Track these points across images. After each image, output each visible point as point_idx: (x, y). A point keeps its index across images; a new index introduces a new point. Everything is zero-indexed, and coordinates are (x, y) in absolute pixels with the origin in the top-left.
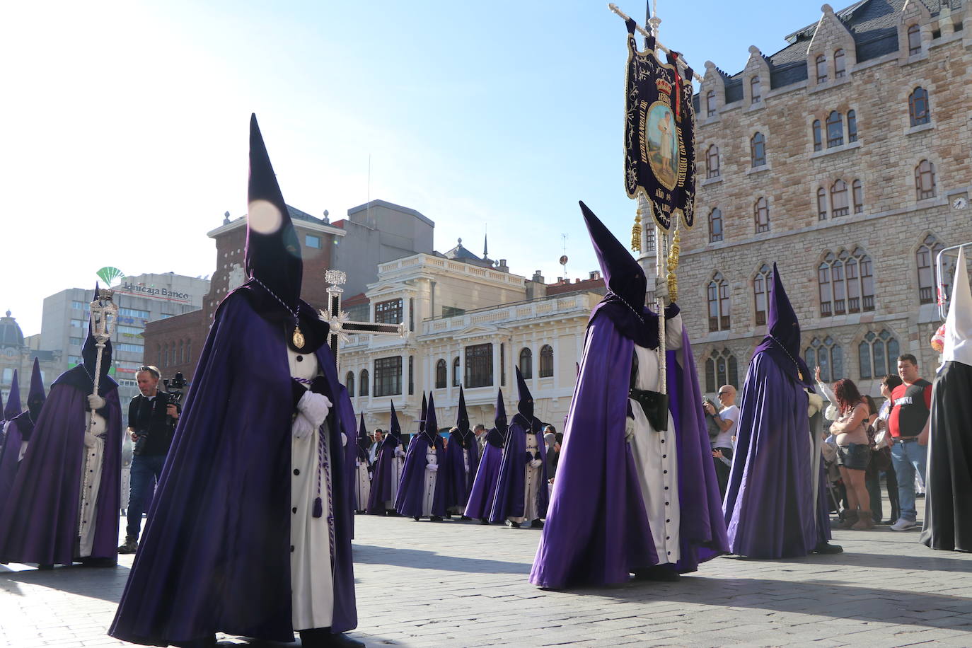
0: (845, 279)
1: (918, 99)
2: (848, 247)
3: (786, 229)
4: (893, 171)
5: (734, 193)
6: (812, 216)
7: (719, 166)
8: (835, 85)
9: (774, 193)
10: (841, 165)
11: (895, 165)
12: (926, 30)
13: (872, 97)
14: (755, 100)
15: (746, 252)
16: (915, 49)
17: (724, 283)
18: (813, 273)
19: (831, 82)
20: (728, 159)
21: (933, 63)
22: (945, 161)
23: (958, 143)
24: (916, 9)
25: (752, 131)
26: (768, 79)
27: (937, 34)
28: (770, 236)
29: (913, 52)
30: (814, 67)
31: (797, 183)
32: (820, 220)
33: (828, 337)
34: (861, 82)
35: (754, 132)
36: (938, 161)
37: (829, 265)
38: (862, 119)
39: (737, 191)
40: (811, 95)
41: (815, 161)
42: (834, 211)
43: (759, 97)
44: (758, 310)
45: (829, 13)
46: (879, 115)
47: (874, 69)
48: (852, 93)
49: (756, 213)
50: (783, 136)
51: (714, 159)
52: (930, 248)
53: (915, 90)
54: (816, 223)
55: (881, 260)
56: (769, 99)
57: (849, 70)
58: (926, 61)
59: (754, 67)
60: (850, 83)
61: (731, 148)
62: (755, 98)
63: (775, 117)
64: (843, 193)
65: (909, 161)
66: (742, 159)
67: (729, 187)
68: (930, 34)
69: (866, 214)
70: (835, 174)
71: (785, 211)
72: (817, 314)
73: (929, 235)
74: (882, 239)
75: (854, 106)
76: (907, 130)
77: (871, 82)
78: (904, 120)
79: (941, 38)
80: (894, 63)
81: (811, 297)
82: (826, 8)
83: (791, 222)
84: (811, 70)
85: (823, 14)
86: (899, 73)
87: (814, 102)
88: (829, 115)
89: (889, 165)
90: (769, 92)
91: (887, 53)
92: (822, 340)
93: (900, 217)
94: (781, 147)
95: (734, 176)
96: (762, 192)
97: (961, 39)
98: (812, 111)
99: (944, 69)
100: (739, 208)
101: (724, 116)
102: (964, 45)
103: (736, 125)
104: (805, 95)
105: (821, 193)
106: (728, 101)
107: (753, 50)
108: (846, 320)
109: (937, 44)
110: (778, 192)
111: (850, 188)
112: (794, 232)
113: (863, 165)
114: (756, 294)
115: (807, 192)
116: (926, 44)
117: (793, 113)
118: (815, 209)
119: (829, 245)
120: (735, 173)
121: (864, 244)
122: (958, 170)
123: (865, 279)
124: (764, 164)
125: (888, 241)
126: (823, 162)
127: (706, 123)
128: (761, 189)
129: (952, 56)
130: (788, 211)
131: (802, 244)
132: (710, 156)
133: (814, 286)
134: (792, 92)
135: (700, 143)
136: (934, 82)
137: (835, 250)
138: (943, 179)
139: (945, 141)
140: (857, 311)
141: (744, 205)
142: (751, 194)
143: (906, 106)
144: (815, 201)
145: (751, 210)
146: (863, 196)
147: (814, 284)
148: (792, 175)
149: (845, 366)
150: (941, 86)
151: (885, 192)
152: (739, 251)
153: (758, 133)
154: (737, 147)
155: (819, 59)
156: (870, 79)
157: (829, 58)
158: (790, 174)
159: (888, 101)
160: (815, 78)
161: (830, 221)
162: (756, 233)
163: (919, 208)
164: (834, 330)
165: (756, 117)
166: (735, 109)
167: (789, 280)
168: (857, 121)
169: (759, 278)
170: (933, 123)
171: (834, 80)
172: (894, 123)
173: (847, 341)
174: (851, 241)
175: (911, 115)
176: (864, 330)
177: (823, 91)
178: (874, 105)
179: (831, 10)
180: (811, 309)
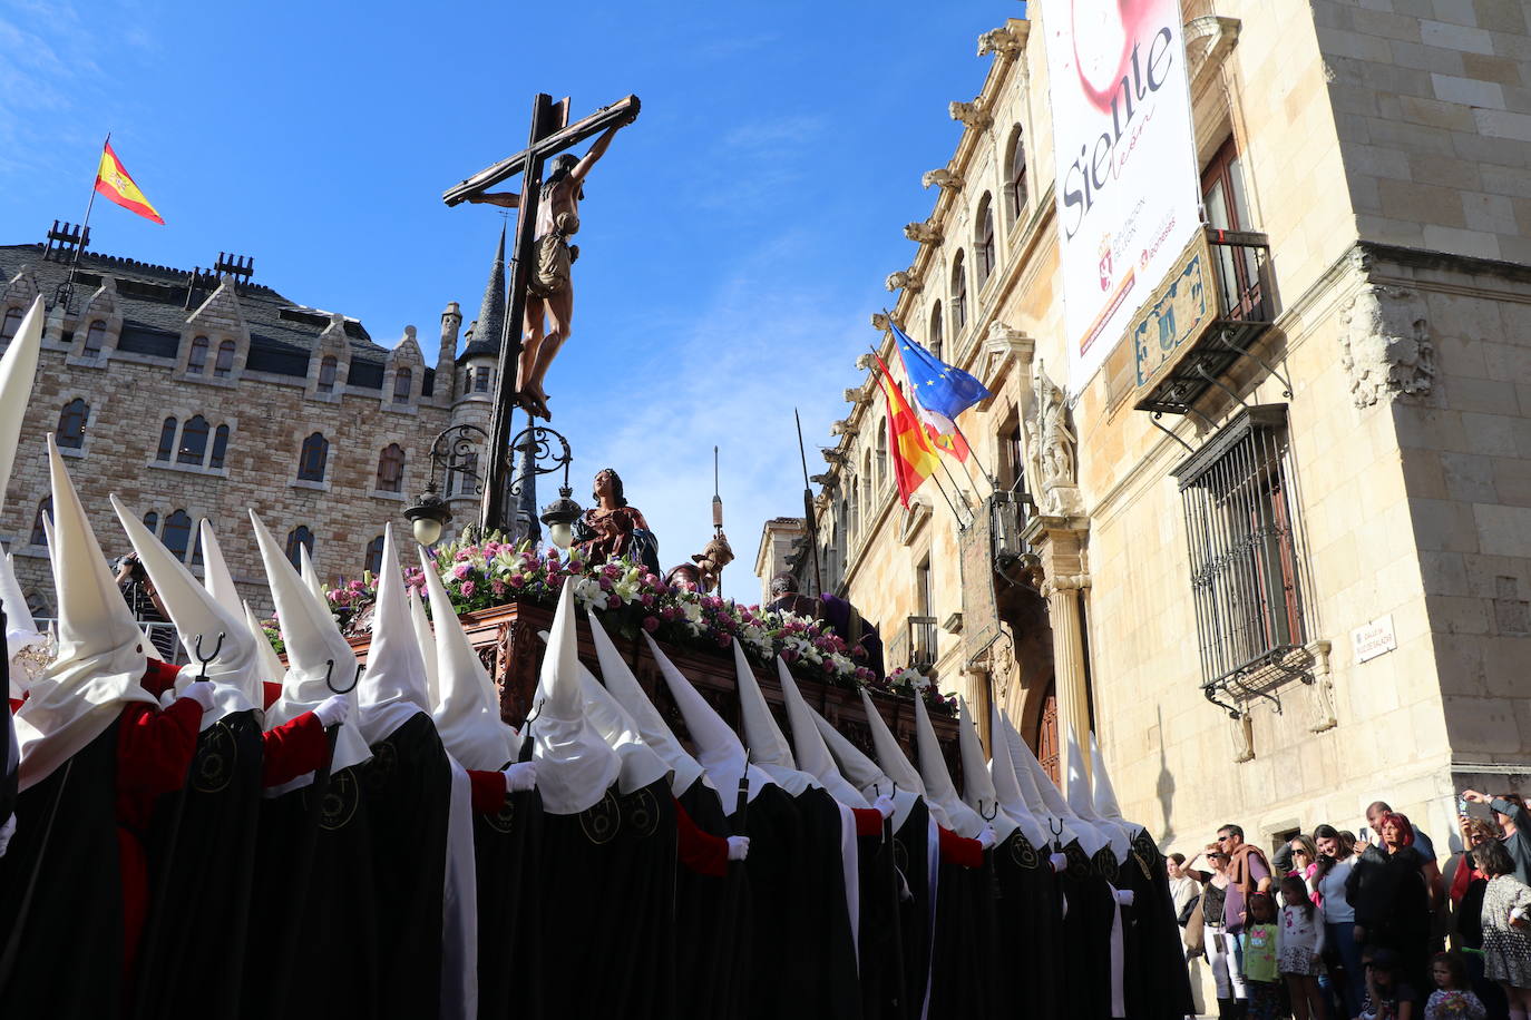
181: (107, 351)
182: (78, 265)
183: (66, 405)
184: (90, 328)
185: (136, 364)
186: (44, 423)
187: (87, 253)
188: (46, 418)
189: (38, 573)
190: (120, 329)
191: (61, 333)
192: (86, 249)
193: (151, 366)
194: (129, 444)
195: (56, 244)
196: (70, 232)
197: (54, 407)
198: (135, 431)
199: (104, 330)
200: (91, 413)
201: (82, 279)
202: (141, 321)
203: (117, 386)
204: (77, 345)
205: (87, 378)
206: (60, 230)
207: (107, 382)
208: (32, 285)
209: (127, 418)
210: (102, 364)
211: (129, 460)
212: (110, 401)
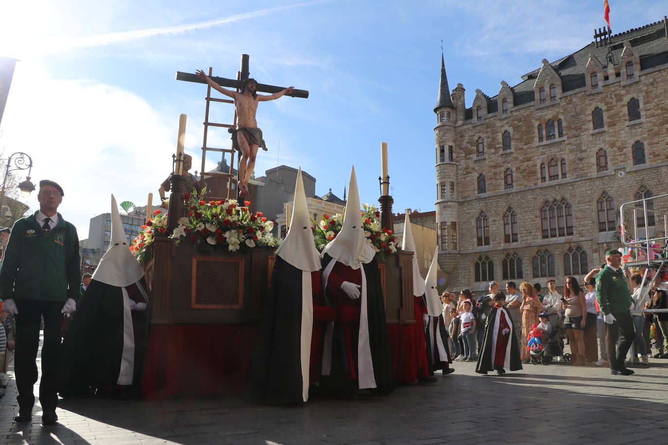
0: (556, 216)
1: (597, 115)
2: (558, 198)
3: (523, 187)
4: (584, 155)
5: (492, 165)
6: (538, 180)
7: (484, 149)
8: (551, 104)
9: (515, 166)
10: (554, 150)
11: (585, 151)
12: (600, 76)
13: (571, 112)
14: (504, 112)
15: (499, 200)
16: (595, 86)
17: (486, 218)
18: (538, 213)
19: (548, 103)
20: (489, 146)
21: (605, 94)
22: (613, 150)
23: (620, 139)
24: (595, 64)
25: (503, 129)
26: (512, 100)
27: (606, 78)
28: (513, 191)
29: (594, 87)
30: (538, 94)
31: (529, 160)
32: (542, 182)
33: (546, 250)
34: (565, 103)
35: (505, 130)
36: (608, 150)
37: (547, 208)
38: (566, 124)
39: (494, 164)
40: (537, 110)
41: (539, 148)
42: (550, 177)
43: (507, 110)
44: (506, 234)
45: (546, 64)
46: (575, 122)
47: (573, 96)
48: (560, 109)
49: (506, 178)
50: (521, 133)
51: (481, 146)
52: (605, 199)
53: (596, 109)
54: (540, 184)
55: (577, 206)
56: (513, 111)
57: (558, 96)
58: (601, 93)
59: (504, 93)
60: (559, 104)
61: (490, 139)
62: (505, 111)
63: (516, 122)
64: (556, 167)
65: (593, 149)
66: (497, 146)
67: (490, 161)
68: (603, 78)
69: (568, 179)
70: (551, 155)
71: (522, 177)
72: (540, 237)
73: (604, 192)
74: (578, 194)
75: (562, 117)
76: (591, 132)
77: (571, 103)
78: (590, 126)
79: (609, 80)
80: (583, 93)
81: (536, 227)
82: (545, 61)
83: (525, 183)
84: (537, 96)
85: (543, 64)
86: (586, 99)
87: (538, 114)
88: (547, 121)
89: (581, 151)
90: (513, 107)
91: (579, 87)
92: (543, 252)
93: (588, 181)
94: (520, 140)
95: (493, 156)
96: (509, 165)
97: (620, 82)
98: (538, 119)
99: (611, 98)
100: (495, 174)
101: (487, 121)
102: (622, 85)
103: (493, 126)
104: (533, 110)
105: (543, 166)
106: (489, 112)
107: (503, 83)
108: (557, 240)
109: (607, 84)
110: (518, 165)
111: (559, 164)
112: (527, 189)
113: (567, 151)
114: (505, 224)
115: (535, 165)
116: (601, 84)
117: (527, 120)
118: (539, 176)
119: (547, 197)
120: (493, 154)
121: (567, 196)
122: (620, 155)
123: (567, 217)
124: (510, 149)
125: (581, 195)
126: (544, 149)
127: (477, 125)
128: (508, 163)
129: (616, 90)
130: (523, 176)
131: (531, 196)
132: (479, 144)
133: (538, 220)
134: (526, 108)
135: (473, 136)
136: (605, 105)
137: (551, 200)
138: (612, 160)
139: (612, 138)
140: (563, 235)
141: (498, 173)
142: (503, 166)
143: (590, 118)
144: (539, 171)
145: (502, 175)
146: (567, 169)
147: (539, 219)
148: (526, 156)
149: (556, 267)
150: (610, 107)
151: (579, 167)
152: (495, 199)
153: (506, 131)
154: (494, 139)
155: (541, 89)
156: (570, 102)
157: (547, 89)
158: (525, 155)
159: (580, 115)
160: (539, 100)
161: (548, 183)
162: (505, 189)
163: (599, 176)
164: (550, 246)
165: (505, 122)
166: (492, 117)
167: (524, 217)
168: (563, 125)
169: (506, 215)
170: (606, 128)
171: (549, 101)
172: (584, 127)
173: (556, 253)
174: (560, 194)
175: (594, 123)
176: (567, 246)
177: (543, 108)
178: (573, 116)
179: (548, 62)
180: (537, 234)
181: (637, 73)
182: (611, 43)
183: (628, 103)
184: (626, 67)
185: (652, 73)
186: (621, 114)
187: (612, 36)
188: (621, 112)
189: (641, 176)
190: (639, 61)
191: (615, 74)
192: (611, 35)
193: (660, 71)
194: (662, 109)
195: (598, 39)
196: (602, 31)
197: (624, 106)
198: (662, 102)
199: (632, 65)
200: (640, 102)
201: (615, 48)
202: (647, 53)
203: (647, 86)
204: (623, 76)
205: (632, 88)
206: (598, 33)
207: (643, 86)
208: (596, 60)
209: (656, 98)
210: (637, 79)
211: (665, 116)
212: (646, 93)
